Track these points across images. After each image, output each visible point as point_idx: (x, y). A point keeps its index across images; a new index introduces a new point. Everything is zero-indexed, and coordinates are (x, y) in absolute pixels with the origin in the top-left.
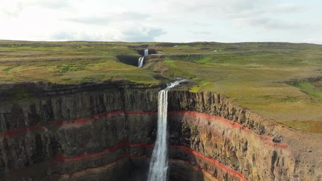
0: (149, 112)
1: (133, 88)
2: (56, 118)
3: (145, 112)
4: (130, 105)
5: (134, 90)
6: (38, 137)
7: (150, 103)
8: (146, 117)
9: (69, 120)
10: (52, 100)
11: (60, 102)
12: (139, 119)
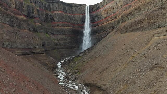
0: (82, 14)
1: (76, 6)
2: (51, 11)
3: (80, 14)
4: (75, 12)
5: (76, 7)
6: (47, 14)
7: (83, 11)
8: (81, 16)
9: (56, 11)
10: (50, 4)
11: (53, 5)
12: (78, 16)
